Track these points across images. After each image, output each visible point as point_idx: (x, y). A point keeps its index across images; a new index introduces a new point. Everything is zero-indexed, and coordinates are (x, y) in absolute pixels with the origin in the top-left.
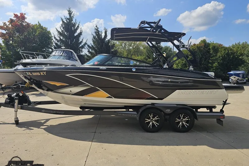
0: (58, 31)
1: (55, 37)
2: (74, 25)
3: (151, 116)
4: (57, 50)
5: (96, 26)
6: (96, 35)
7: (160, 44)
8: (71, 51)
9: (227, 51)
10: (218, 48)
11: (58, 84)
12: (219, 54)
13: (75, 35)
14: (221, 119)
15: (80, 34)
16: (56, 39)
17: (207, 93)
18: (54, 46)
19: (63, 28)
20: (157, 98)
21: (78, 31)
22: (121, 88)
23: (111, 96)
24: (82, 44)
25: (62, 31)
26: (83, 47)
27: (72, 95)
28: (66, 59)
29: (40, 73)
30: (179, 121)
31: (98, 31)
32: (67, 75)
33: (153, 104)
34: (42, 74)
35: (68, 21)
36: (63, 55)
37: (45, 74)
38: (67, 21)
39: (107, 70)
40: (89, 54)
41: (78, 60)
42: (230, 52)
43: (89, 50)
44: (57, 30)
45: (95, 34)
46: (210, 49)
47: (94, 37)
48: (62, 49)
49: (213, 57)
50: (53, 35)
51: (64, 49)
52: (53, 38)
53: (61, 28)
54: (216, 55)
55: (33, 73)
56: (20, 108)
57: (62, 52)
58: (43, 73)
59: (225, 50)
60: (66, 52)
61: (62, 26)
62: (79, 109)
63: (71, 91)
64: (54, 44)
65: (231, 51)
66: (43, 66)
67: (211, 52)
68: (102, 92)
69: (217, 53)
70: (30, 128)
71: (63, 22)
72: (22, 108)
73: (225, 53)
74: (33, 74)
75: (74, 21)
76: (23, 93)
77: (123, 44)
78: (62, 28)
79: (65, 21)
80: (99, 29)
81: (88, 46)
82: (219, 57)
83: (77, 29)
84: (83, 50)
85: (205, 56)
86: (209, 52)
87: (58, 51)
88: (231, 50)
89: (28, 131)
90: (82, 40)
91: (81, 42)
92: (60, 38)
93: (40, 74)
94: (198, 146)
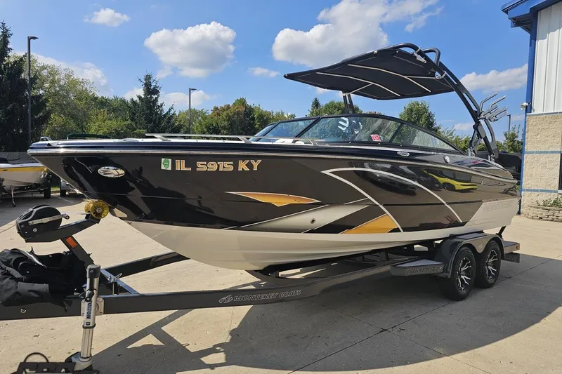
11: (279, 200)
20: (461, 222)
23: (399, 227)
27: (312, 231)
32: (327, 172)
34: (242, 166)
37: (256, 169)
56: (101, 308)
58: (249, 165)
63: (313, 222)
66: (239, 137)
67: (257, 125)
74: (195, 167)
76: (74, 245)
86: (251, 125)
93: (232, 169)
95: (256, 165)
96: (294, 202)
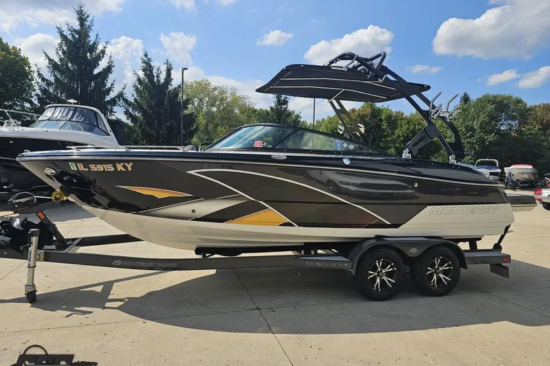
0: (50, 60)
1: (40, 75)
2: (92, 48)
3: (379, 264)
4: (56, 107)
5: (146, 55)
6: (146, 75)
7: (287, 106)
8: (93, 111)
9: (412, 126)
10: (396, 119)
11: (160, 194)
12: (397, 132)
13: (96, 71)
14: (503, 264)
15: (108, 70)
16: (43, 79)
17: (480, 211)
18: (37, 95)
19: (64, 53)
20: (389, 223)
21: (103, 64)
22: (317, 203)
23: (291, 222)
24: (113, 95)
25: (61, 60)
26: (113, 102)
27: (196, 219)
28: (85, 130)
29: (115, 167)
30: (432, 273)
31: (150, 66)
33: (378, 237)
34: (120, 167)
35: (77, 36)
36: (74, 119)
37: (130, 169)
38: (73, 36)
39: (290, 160)
40: (128, 119)
41: (109, 132)
42: (417, 128)
43: (128, 110)
44: (47, 56)
45: (141, 74)
46: (381, 120)
47: (139, 80)
48: (70, 103)
49: (388, 136)
50: (34, 68)
51: (74, 104)
52: (35, 75)
53: (57, 53)
54: (393, 133)
55: (91, 166)
56: (42, 257)
57: (71, 113)
58: (124, 166)
59: (408, 123)
60: (82, 113)
61: (61, 46)
62: (191, 255)
63: (193, 211)
64: (39, 92)
65: (420, 127)
67: (385, 125)
68: (272, 213)
69: (395, 128)
70: (77, 308)
71: (64, 37)
72: (47, 258)
73: (408, 129)
74: (90, 169)
75: (92, 39)
76: (43, 217)
77: (196, 99)
78: (60, 53)
79: (70, 37)
80: (152, 63)
81: (126, 101)
82: (399, 137)
83: (99, 58)
84: (115, 109)
85: (373, 133)
86: (379, 126)
87: (59, 109)
88: (419, 125)
89: (77, 318)
90: (112, 84)
91: (110, 90)
92: (55, 76)
93: (113, 169)
94: (495, 324)
95: (129, 166)
96: (171, 195)
